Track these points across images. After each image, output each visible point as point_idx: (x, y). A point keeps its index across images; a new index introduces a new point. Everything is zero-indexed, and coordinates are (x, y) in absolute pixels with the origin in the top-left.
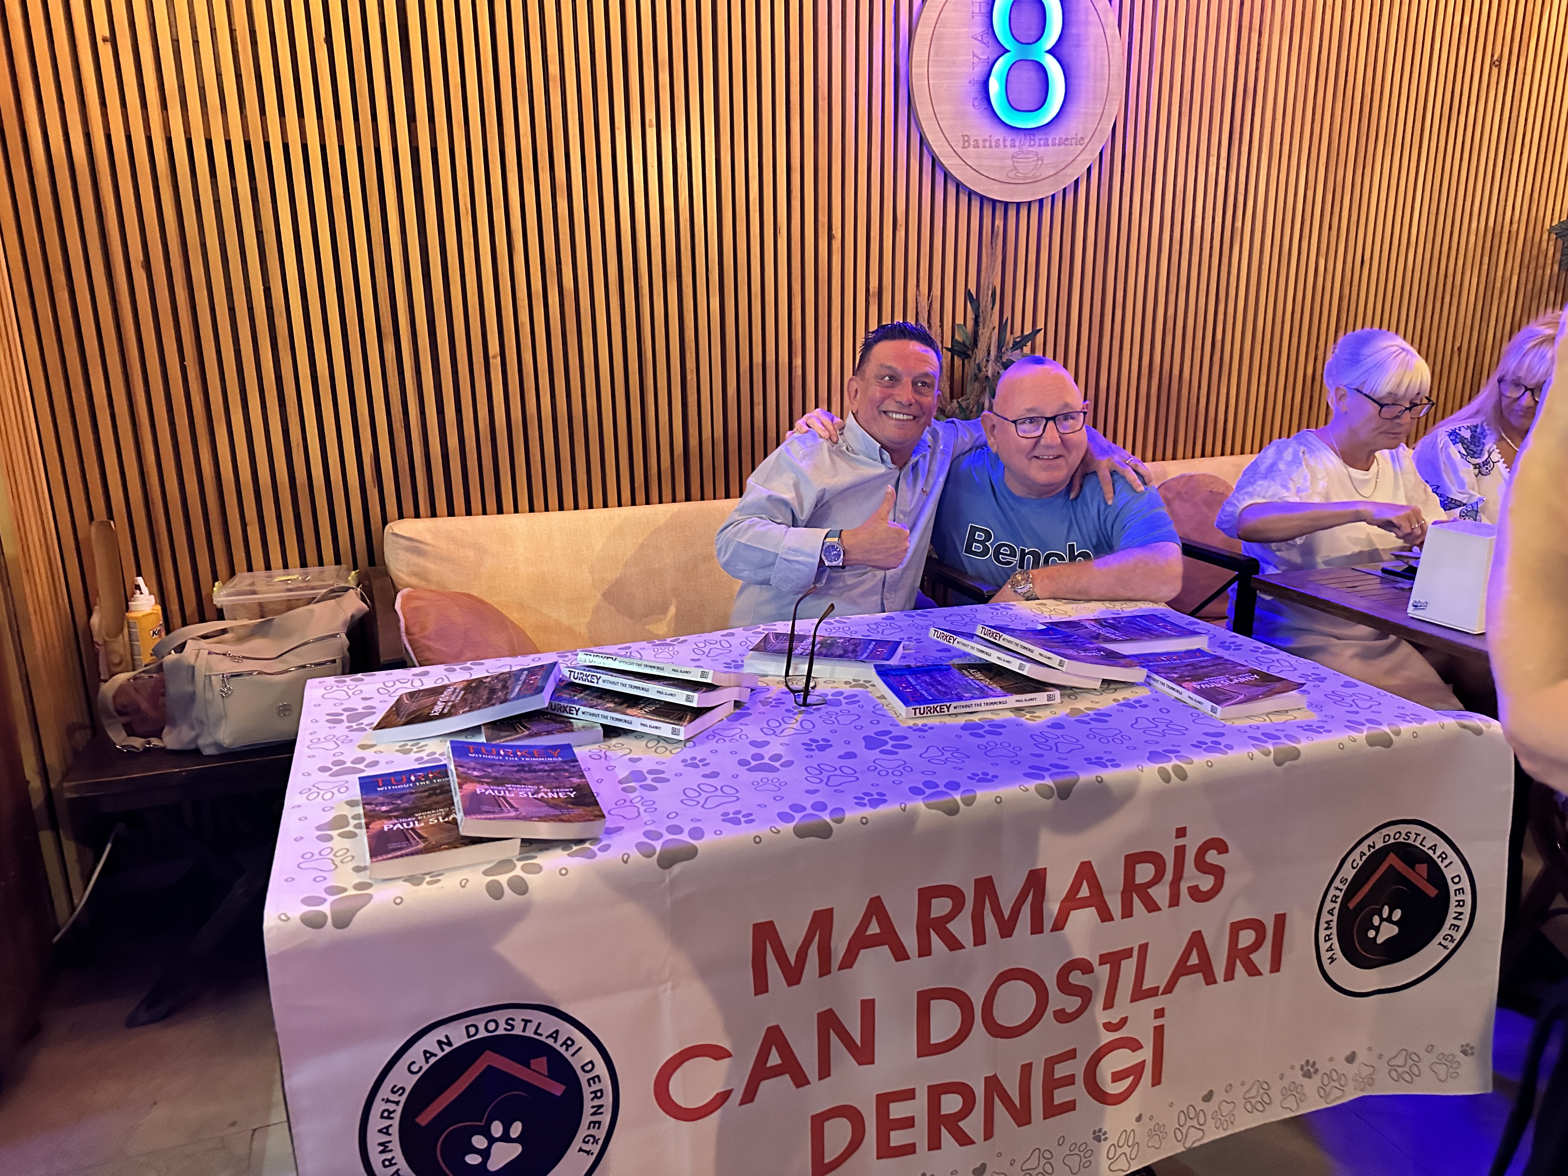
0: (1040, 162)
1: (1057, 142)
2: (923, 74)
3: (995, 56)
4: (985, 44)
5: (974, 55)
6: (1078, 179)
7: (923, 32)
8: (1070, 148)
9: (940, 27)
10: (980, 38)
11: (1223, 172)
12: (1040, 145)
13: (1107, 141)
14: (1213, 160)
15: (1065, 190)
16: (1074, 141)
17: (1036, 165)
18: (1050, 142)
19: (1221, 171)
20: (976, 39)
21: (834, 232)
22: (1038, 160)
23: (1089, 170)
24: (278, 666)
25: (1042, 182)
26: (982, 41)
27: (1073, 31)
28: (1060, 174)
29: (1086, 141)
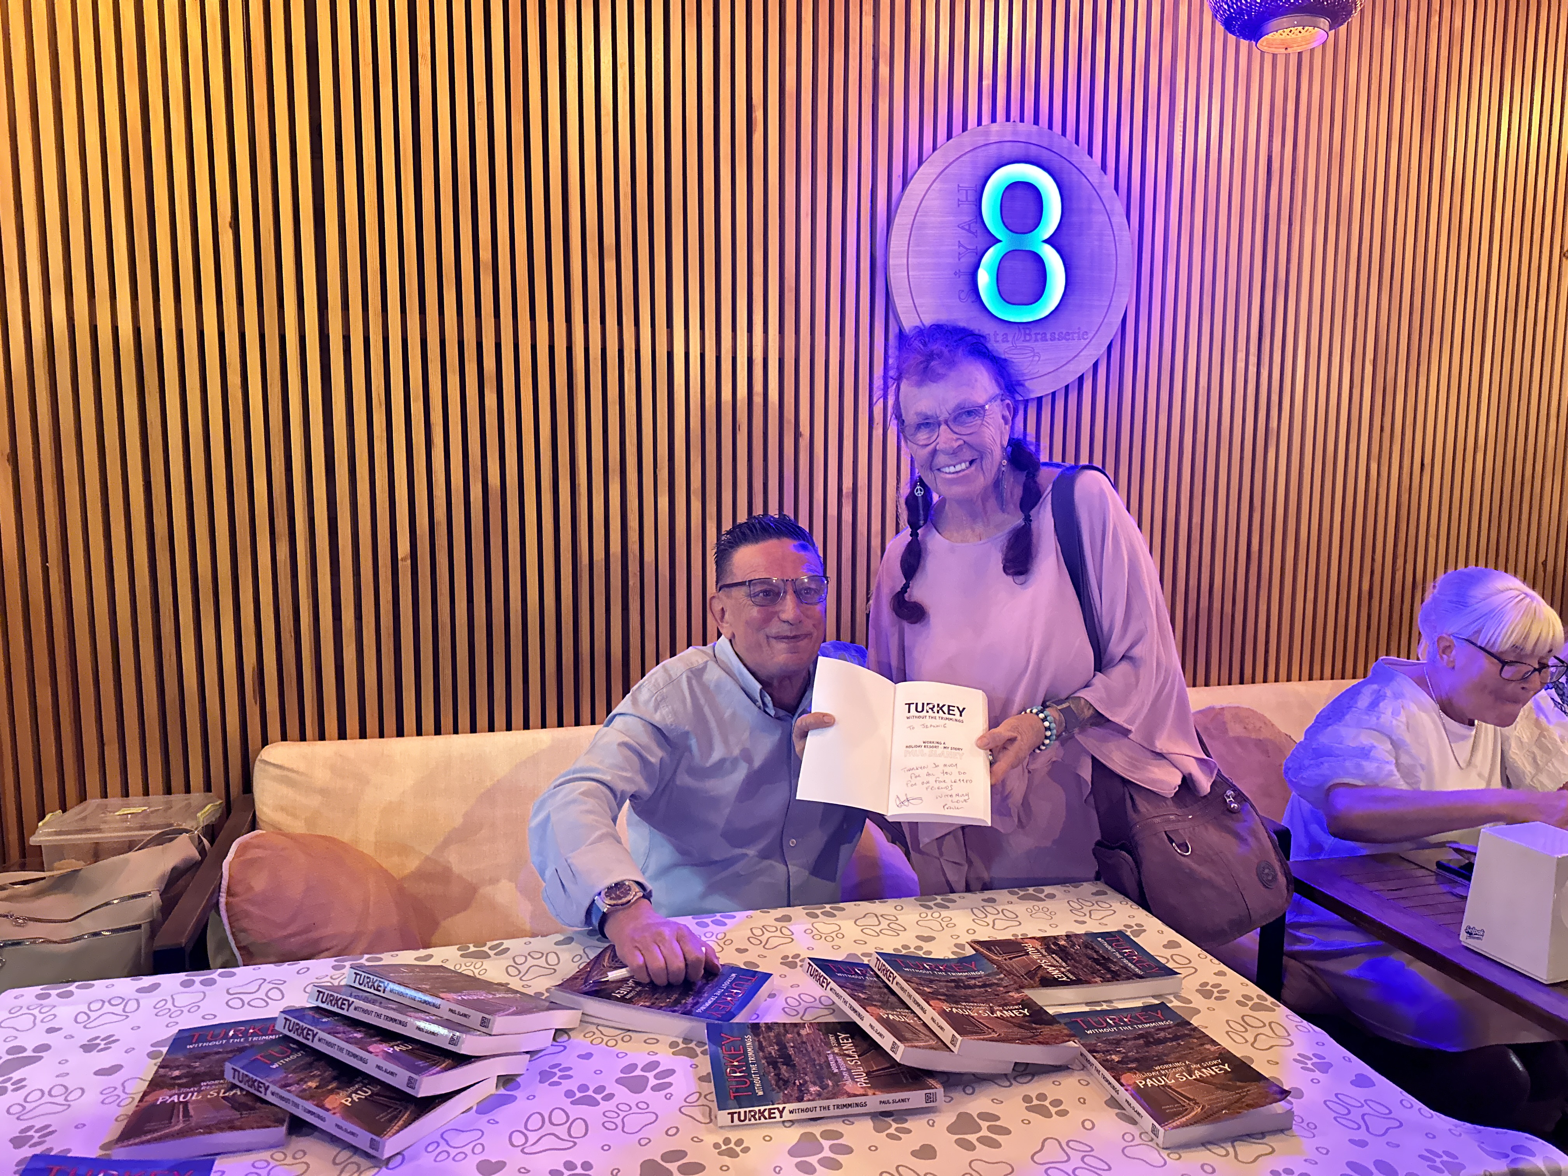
0: (1037, 358)
1: (1057, 336)
2: (903, 265)
3: (985, 247)
4: (973, 233)
5: (960, 245)
6: (1083, 375)
7: (901, 220)
8: (1071, 343)
9: (921, 216)
10: (967, 227)
11: (1253, 369)
12: (1036, 340)
13: (1116, 333)
14: (1241, 356)
15: (1067, 387)
16: (1076, 335)
17: (1032, 361)
18: (1048, 336)
19: (1250, 367)
20: (963, 228)
21: (801, 429)
22: (1034, 356)
23: (1096, 366)
24: (70, 931)
25: (1039, 379)
26: (969, 231)
27: (1075, 219)
28: (1061, 370)
29: (1091, 335)
